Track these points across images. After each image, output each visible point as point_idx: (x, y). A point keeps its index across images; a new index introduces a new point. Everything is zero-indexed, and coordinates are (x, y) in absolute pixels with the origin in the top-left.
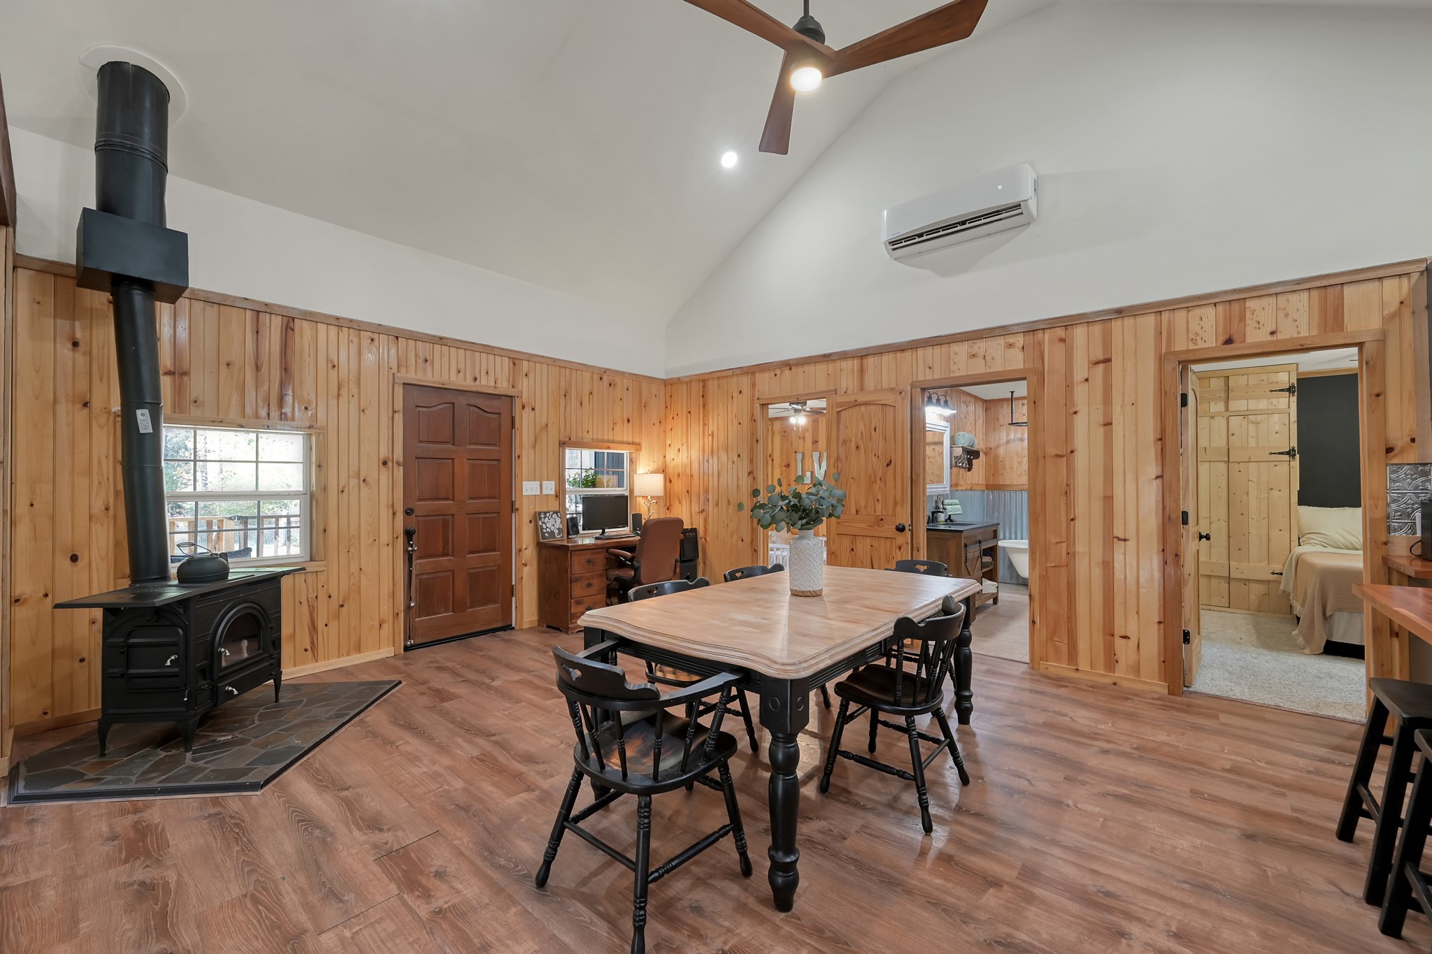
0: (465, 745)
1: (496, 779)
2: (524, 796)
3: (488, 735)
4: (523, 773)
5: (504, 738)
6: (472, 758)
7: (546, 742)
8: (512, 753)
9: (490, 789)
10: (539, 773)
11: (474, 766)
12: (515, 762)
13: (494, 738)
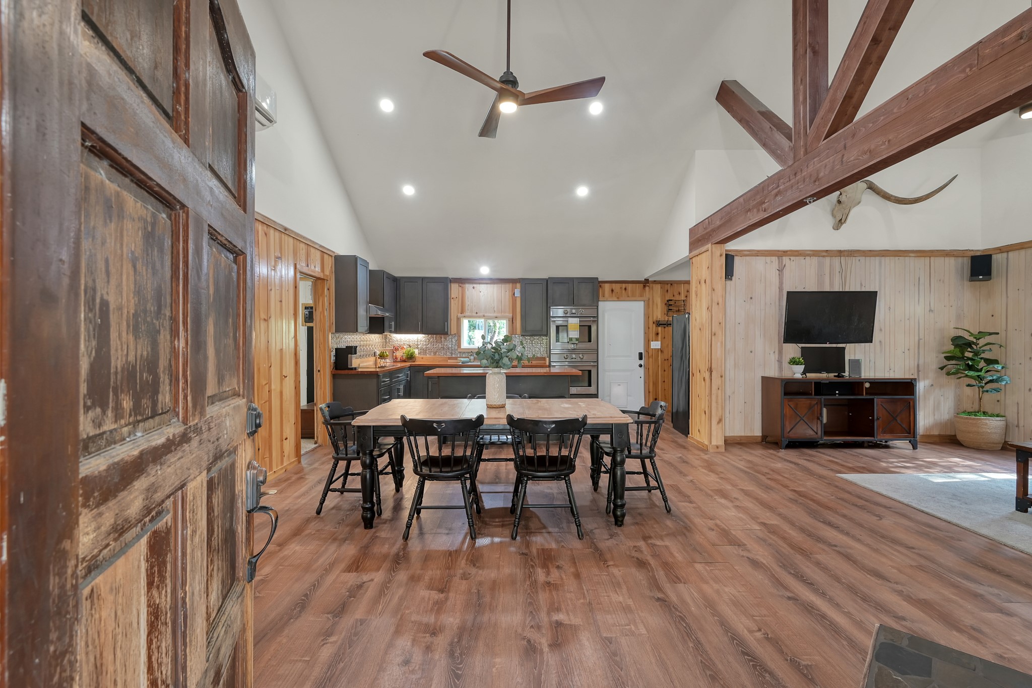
0: (689, 600)
1: (671, 560)
2: (659, 543)
3: (663, 602)
4: (652, 556)
5: (651, 591)
6: (685, 583)
7: (620, 571)
8: (651, 574)
9: (677, 555)
10: (641, 552)
11: (685, 576)
12: (653, 565)
13: (660, 595)
